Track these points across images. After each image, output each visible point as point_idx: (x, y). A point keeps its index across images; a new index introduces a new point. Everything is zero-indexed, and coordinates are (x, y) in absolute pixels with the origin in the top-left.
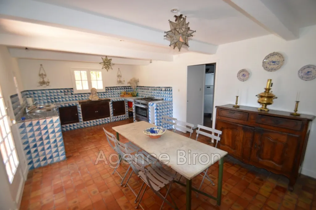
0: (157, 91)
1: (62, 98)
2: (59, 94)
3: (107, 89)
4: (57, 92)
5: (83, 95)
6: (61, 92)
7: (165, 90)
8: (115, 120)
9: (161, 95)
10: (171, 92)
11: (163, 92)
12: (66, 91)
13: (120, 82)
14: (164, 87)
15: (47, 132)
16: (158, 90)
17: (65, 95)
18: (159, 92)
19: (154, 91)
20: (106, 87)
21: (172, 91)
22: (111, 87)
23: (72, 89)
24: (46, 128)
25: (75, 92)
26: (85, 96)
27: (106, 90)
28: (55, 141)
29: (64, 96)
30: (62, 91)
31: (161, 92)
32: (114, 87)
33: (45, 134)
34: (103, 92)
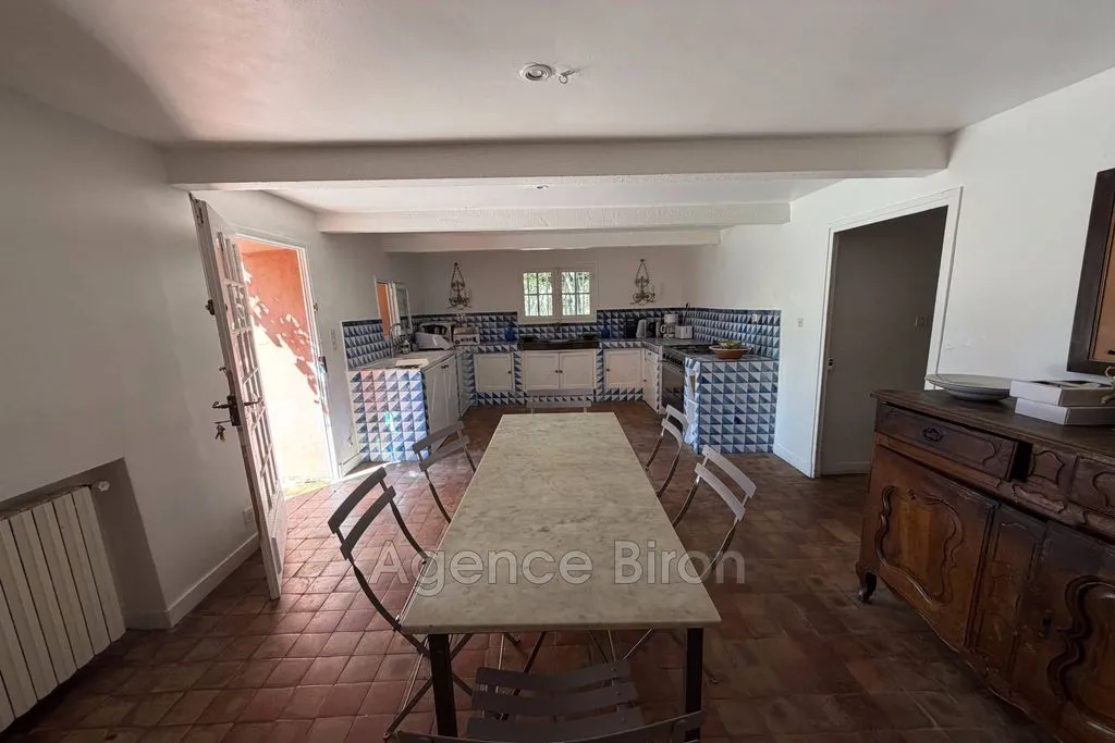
0: (740, 325)
1: (493, 333)
2: (487, 324)
3: (602, 315)
4: (483, 320)
5: (538, 329)
6: (491, 320)
7: (760, 323)
8: (610, 398)
9: (748, 336)
10: (776, 328)
11: (753, 327)
12: (501, 317)
13: (642, 296)
14: (758, 312)
15: (397, 396)
16: (741, 322)
17: (499, 326)
18: (744, 325)
19: (731, 324)
20: (598, 311)
21: (778, 324)
22: (611, 311)
23: (515, 313)
24: (395, 388)
25: (519, 322)
26: (543, 332)
27: (599, 317)
28: (411, 417)
29: (495, 330)
30: (494, 318)
31: (749, 326)
32: (624, 311)
33: (393, 400)
34: (592, 324)
